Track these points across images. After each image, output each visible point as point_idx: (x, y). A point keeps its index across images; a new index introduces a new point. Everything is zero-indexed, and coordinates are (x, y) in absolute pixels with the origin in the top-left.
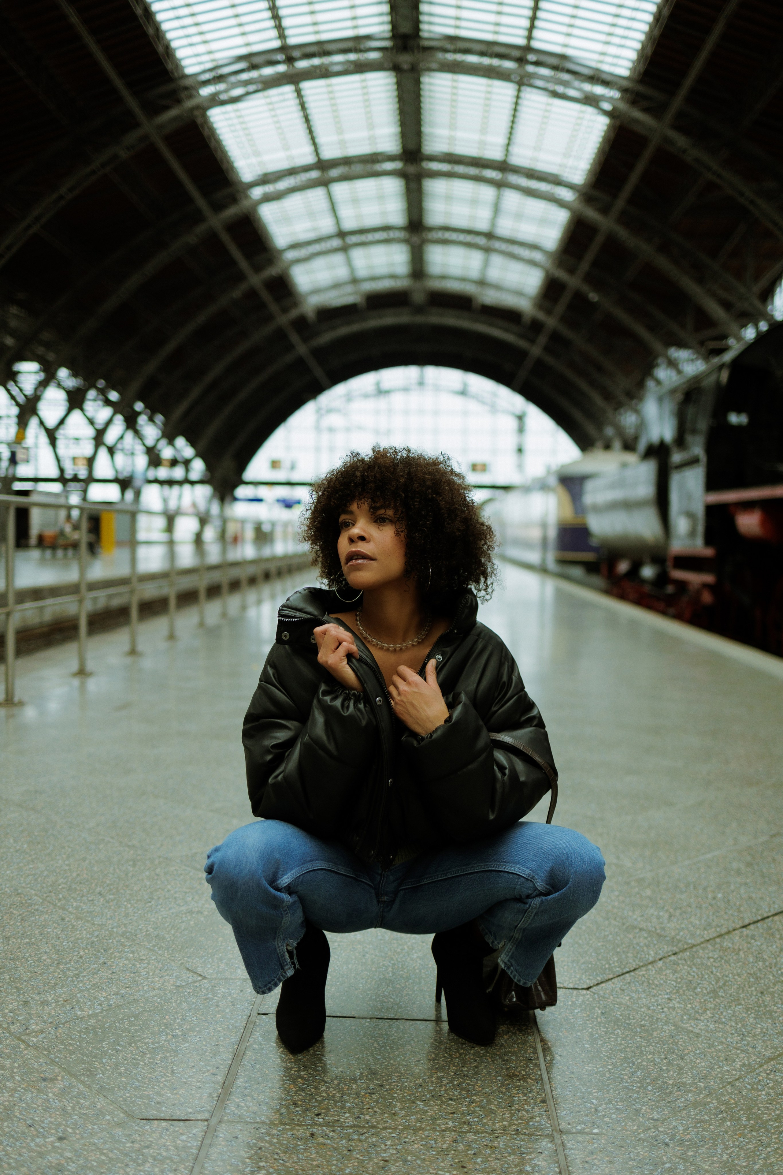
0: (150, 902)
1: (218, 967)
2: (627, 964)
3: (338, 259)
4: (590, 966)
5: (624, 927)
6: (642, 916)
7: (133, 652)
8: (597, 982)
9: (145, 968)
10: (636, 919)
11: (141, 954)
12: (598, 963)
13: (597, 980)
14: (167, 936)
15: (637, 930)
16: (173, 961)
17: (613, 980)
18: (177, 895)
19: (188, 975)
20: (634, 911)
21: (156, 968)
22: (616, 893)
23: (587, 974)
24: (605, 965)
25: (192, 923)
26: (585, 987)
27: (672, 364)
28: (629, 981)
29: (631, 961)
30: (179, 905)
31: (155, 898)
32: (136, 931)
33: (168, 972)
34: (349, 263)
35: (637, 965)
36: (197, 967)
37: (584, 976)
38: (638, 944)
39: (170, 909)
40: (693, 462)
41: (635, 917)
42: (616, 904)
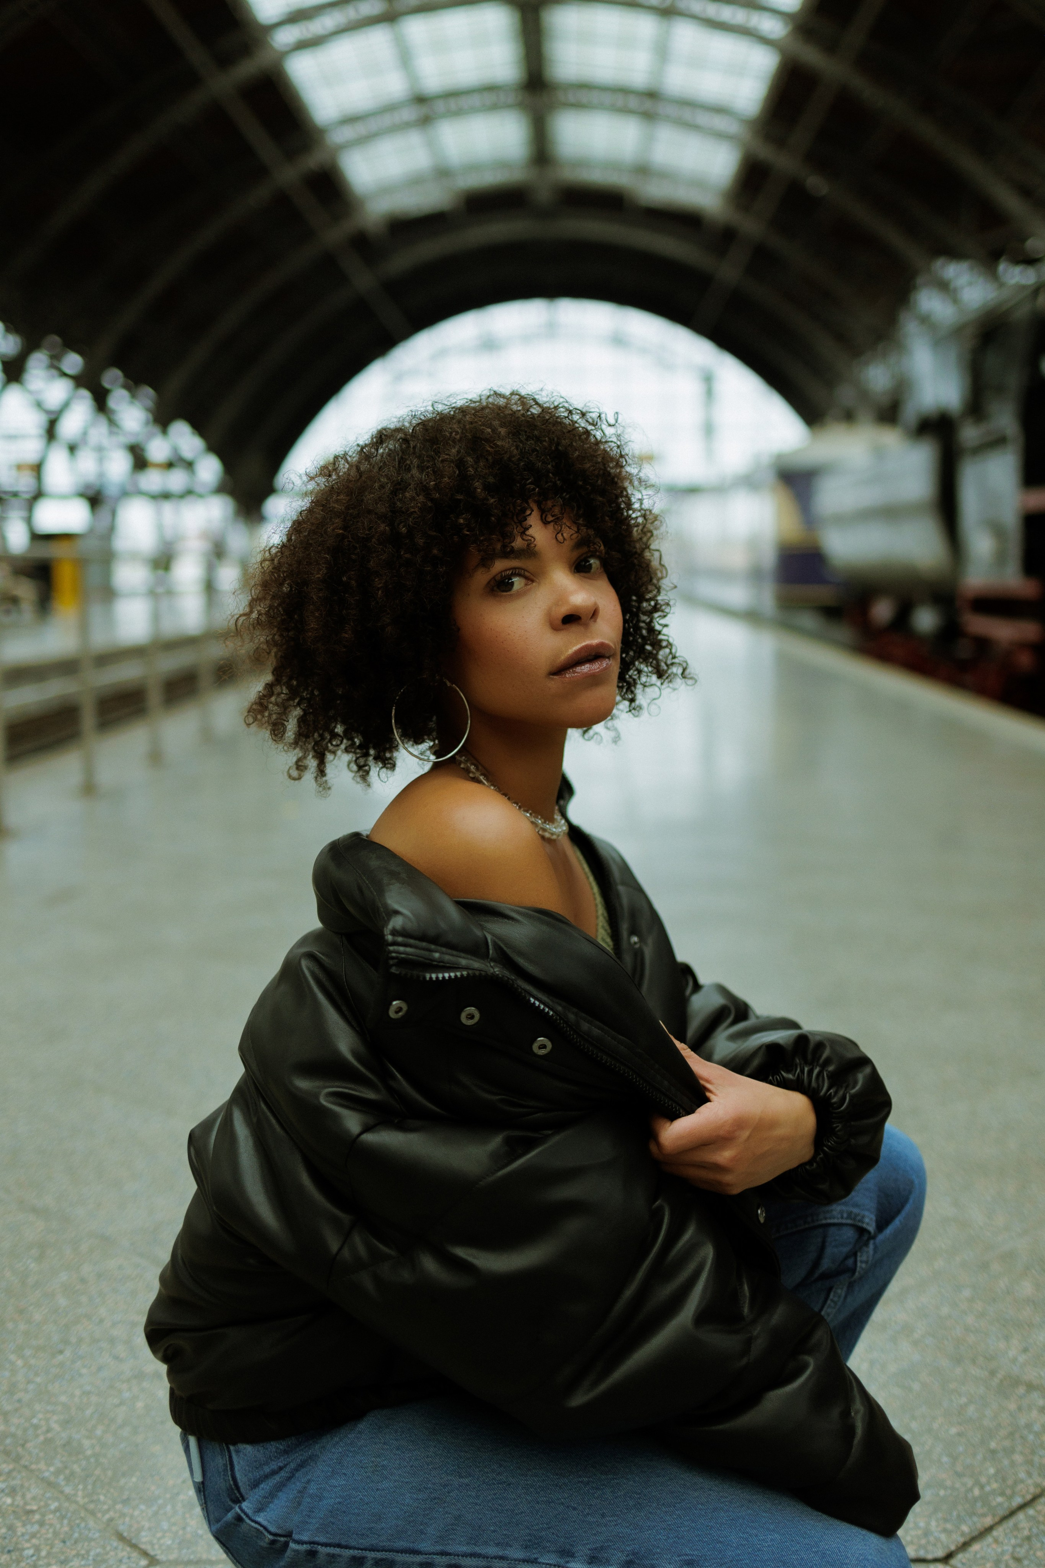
0: (61, 1352)
1: (184, 1528)
2: (1016, 1483)
3: (414, 139)
4: (942, 1493)
5: (996, 1381)
6: (1025, 1350)
7: (89, 789)
8: (961, 1540)
9: (33, 1535)
10: (1014, 1360)
11: (29, 1496)
12: (958, 1485)
13: (963, 1534)
14: (86, 1443)
15: (1021, 1390)
16: (93, 1513)
17: (995, 1533)
18: (115, 1332)
19: (121, 1554)
20: (1007, 1338)
21: (56, 1534)
22: (967, 1293)
23: (940, 1515)
24: (971, 1490)
25: (140, 1405)
26: (940, 1553)
27: (944, 286)
28: (1026, 1533)
29: (1022, 1475)
30: (116, 1358)
31: (73, 1340)
32: (25, 1430)
33: (79, 1546)
34: (432, 145)
35: (1037, 1485)
36: (139, 1530)
37: (933, 1523)
38: (1029, 1426)
39: (100, 1369)
40: (997, 442)
41: (1012, 1353)
42: (970, 1320)
